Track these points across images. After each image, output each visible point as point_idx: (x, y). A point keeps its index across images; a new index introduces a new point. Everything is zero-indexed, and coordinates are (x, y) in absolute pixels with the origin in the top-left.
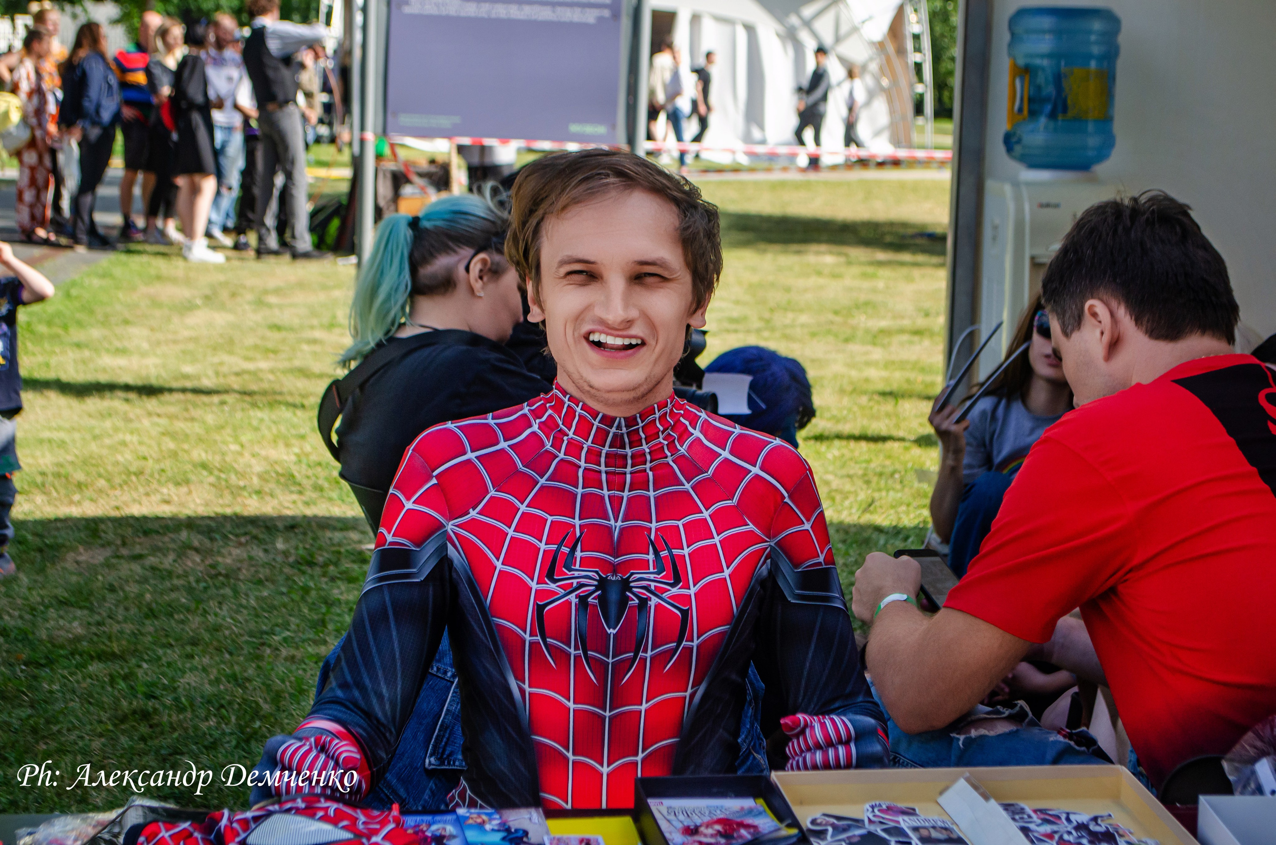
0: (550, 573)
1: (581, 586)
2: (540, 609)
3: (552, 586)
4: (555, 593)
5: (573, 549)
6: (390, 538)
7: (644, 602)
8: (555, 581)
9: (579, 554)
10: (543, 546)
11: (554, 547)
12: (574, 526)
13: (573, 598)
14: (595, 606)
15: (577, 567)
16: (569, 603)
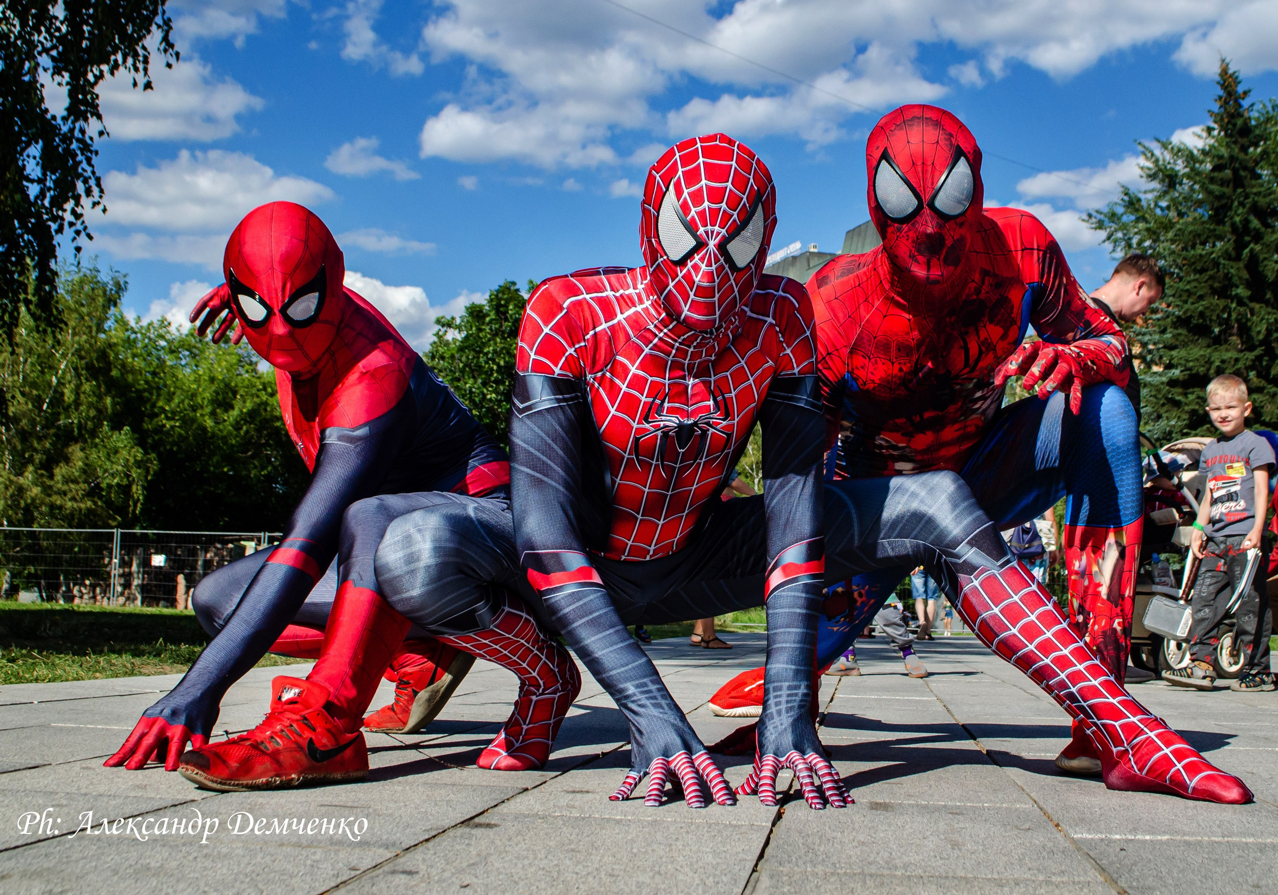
0: (646, 418)
1: (666, 426)
2: (637, 440)
3: (647, 426)
4: (646, 430)
5: (663, 402)
6: (557, 370)
7: (704, 432)
8: (649, 423)
9: (666, 405)
10: (643, 399)
11: (651, 400)
12: (665, 385)
13: (659, 433)
14: (672, 437)
15: (665, 413)
16: (656, 436)
